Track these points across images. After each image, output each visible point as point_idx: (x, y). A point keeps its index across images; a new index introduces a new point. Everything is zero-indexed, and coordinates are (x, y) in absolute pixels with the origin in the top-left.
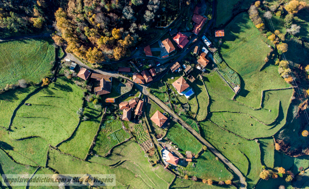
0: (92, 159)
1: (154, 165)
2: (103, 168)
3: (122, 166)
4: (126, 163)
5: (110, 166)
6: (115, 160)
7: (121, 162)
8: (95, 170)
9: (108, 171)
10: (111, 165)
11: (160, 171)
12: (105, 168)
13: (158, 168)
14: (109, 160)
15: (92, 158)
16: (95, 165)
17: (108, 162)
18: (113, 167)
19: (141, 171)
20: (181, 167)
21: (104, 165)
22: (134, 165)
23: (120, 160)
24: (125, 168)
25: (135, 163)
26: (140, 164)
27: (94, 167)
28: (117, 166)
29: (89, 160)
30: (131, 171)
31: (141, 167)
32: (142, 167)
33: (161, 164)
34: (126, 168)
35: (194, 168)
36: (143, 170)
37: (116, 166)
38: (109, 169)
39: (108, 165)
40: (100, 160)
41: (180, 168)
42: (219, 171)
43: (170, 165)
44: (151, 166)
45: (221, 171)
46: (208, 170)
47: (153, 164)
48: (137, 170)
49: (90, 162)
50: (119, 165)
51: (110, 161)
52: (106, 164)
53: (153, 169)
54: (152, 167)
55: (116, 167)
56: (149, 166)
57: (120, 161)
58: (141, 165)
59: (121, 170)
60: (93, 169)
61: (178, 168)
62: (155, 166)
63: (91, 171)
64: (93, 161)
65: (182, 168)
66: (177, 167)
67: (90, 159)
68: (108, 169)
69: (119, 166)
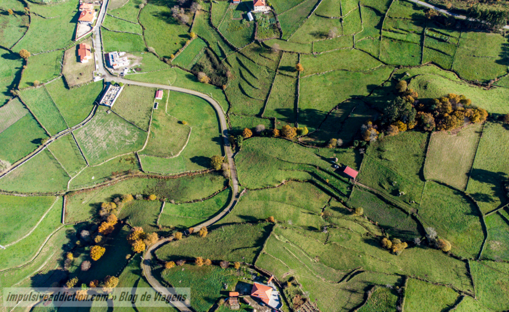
0: (395, 279)
1: (291, 279)
2: (374, 267)
3: (343, 274)
4: (338, 277)
5: (362, 271)
6: (357, 281)
7: (345, 280)
8: (386, 262)
9: (364, 263)
10: (362, 273)
11: (280, 271)
12: (371, 267)
13: (283, 276)
14: (367, 280)
15: (396, 281)
16: (388, 269)
17: (369, 277)
18: (358, 270)
19: (311, 268)
20: (246, 281)
21: (372, 271)
22: (324, 276)
23: (348, 282)
24: (338, 269)
25: (323, 280)
26: (314, 279)
27: (389, 267)
28: (351, 272)
29: (400, 277)
30: (326, 266)
31: (312, 274)
32: (310, 274)
33: (280, 282)
34: (336, 270)
35: (225, 282)
36: (308, 270)
37: (353, 273)
38: (363, 266)
39: (366, 273)
40: (381, 279)
41: (249, 279)
42: (184, 281)
43: (265, 282)
44: (295, 277)
45: (180, 282)
46: (202, 281)
47: (293, 282)
48: (318, 269)
49: (397, 274)
50: (349, 274)
51: (364, 280)
52: (370, 274)
53: (291, 273)
54: (293, 276)
55: (353, 271)
56: (299, 277)
57: (349, 280)
58: (312, 276)
59: (344, 267)
60: (389, 263)
61: (251, 278)
62: (288, 278)
63: (391, 260)
64: (393, 276)
65: (244, 280)
66: (253, 281)
67: (399, 280)
68: (365, 266)
69: (348, 272)
